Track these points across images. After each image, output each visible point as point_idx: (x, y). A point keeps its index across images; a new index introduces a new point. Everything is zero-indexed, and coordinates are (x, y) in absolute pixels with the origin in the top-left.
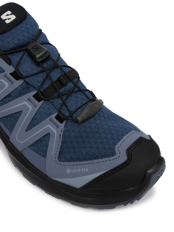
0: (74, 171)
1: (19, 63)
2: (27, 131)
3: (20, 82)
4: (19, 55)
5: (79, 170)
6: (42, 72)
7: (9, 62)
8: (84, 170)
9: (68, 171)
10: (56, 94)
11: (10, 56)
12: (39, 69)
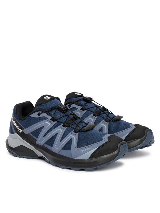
0: (85, 150)
1: (54, 114)
2: (60, 142)
3: (55, 122)
4: (54, 111)
5: (87, 149)
6: (66, 116)
7: (50, 115)
8: (89, 149)
9: (82, 151)
10: (73, 123)
11: (50, 112)
12: (63, 115)
